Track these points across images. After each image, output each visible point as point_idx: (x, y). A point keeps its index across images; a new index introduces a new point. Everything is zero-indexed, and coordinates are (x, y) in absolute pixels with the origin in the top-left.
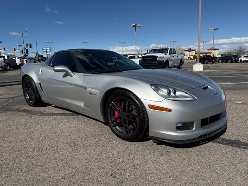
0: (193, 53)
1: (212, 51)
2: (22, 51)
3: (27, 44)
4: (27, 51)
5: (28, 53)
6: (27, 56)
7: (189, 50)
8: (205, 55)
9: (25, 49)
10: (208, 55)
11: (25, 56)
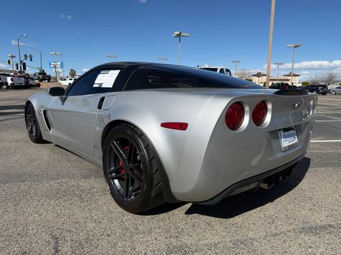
0: (264, 79)
1: (290, 78)
2: (17, 65)
3: (26, 55)
4: (24, 65)
5: (25, 69)
6: (24, 72)
7: (259, 75)
8: (280, 82)
9: (21, 62)
10: (284, 82)
11: (20, 72)
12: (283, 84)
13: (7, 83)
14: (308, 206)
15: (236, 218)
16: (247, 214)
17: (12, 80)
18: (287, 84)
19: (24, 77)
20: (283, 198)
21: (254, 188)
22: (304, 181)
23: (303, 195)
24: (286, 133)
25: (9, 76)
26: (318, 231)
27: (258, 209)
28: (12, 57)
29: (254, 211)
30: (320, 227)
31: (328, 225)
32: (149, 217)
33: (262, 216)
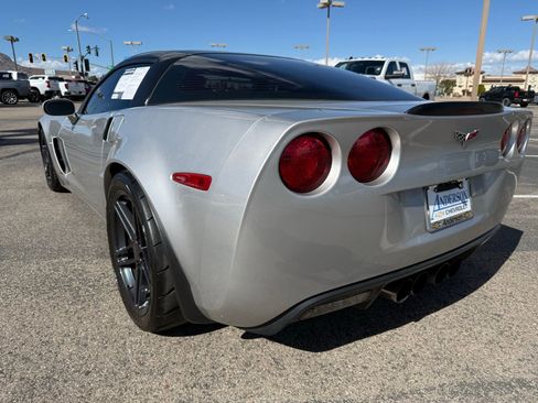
1: (524, 77)
2: (76, 63)
3: (89, 47)
4: (87, 62)
5: (88, 69)
6: (87, 74)
7: (468, 72)
8: (506, 85)
9: (82, 58)
10: (514, 85)
11: (82, 74)
12: (509, 89)
13: (59, 92)
14: (489, 333)
15: (335, 351)
16: (360, 343)
17: (66, 86)
18: (518, 88)
19: (85, 82)
20: (441, 314)
21: (364, 303)
22: (496, 278)
23: (484, 308)
24: (441, 194)
25: (62, 80)
26: (491, 394)
27: (384, 335)
28: (68, 50)
29: (374, 339)
30: (500, 383)
31: (518, 381)
32: (174, 339)
33: (388, 351)
